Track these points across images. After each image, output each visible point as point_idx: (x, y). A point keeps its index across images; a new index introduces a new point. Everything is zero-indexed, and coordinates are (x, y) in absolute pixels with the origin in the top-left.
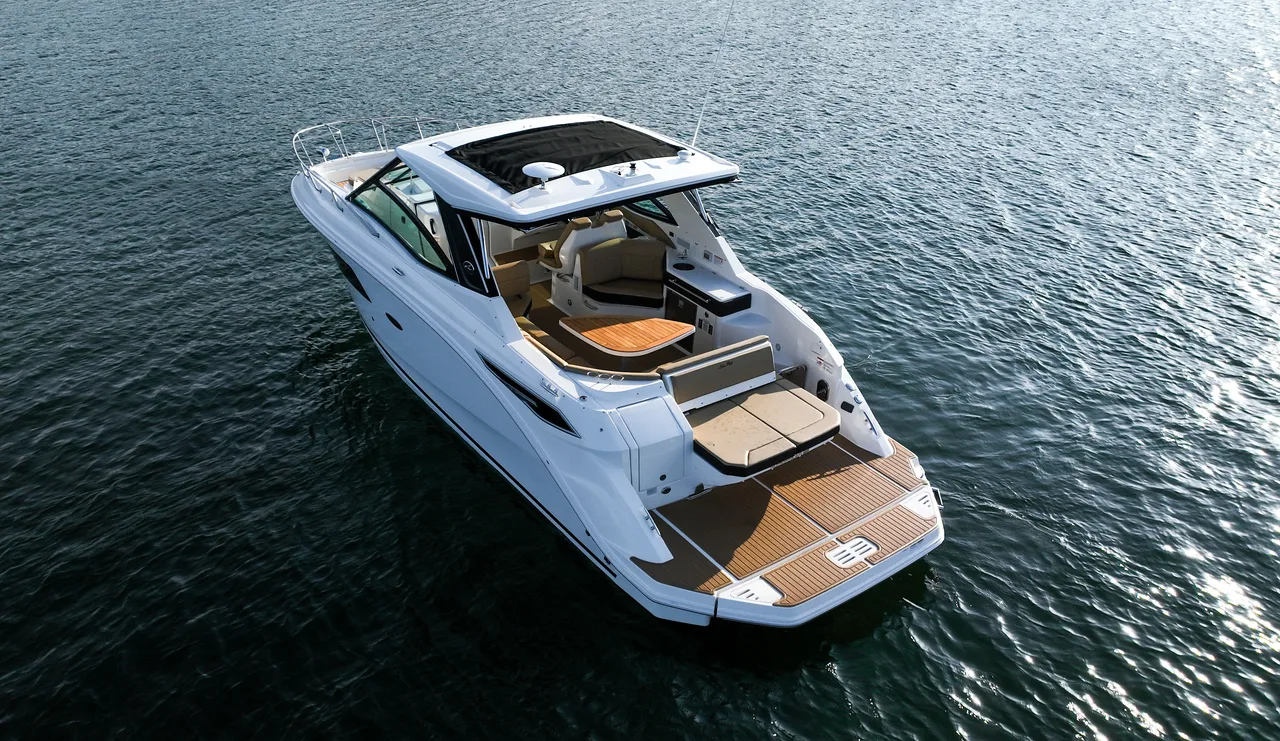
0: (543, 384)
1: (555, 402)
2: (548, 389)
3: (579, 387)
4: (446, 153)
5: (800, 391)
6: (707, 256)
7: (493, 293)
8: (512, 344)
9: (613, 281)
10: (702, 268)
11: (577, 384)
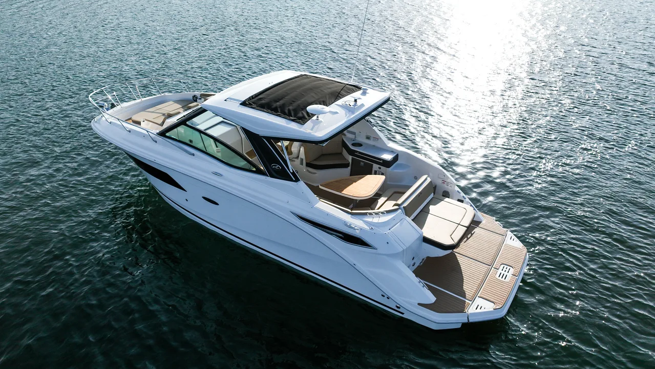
0: (346, 225)
1: (357, 233)
2: (350, 227)
3: (366, 223)
4: (240, 104)
5: (447, 199)
6: (368, 138)
7: (297, 180)
8: (316, 206)
9: (319, 157)
10: (367, 144)
11: (363, 221)
